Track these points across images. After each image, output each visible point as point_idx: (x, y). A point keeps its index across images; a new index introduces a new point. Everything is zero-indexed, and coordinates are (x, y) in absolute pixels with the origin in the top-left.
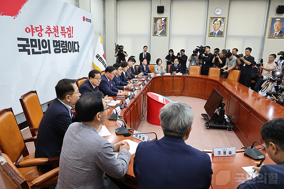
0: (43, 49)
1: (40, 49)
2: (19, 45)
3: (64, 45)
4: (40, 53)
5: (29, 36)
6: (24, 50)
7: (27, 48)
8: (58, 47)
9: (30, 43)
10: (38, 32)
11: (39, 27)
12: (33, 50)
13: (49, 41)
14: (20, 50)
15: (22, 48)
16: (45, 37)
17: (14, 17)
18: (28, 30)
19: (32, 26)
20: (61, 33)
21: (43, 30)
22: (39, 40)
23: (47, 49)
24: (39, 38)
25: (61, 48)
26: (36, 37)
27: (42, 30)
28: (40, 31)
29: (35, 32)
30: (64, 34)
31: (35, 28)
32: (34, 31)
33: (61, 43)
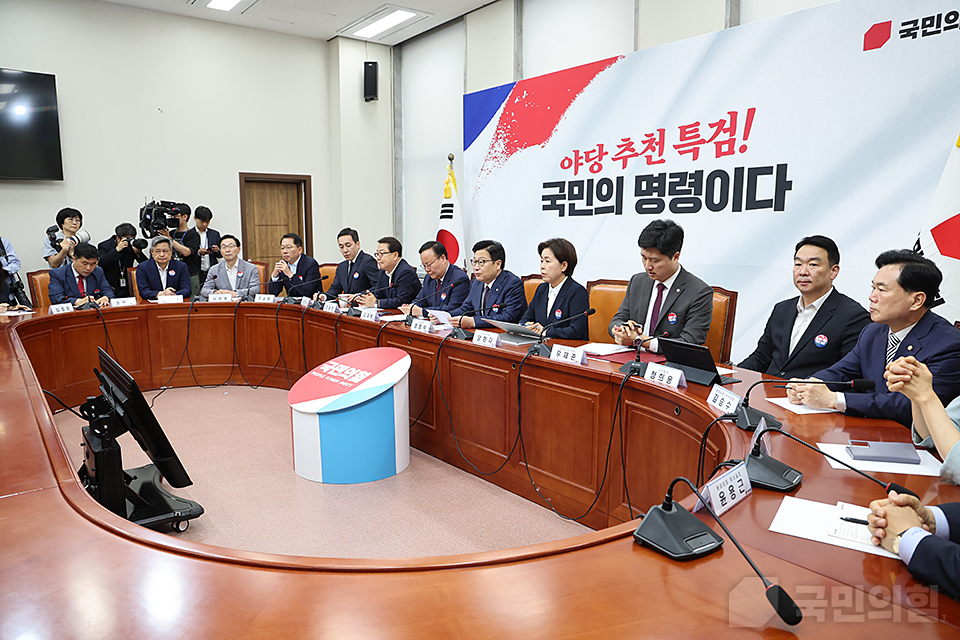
0: (597, 203)
1: (590, 203)
2: (545, 198)
3: (686, 187)
4: (588, 213)
5: (568, 176)
6: (553, 207)
7: (559, 202)
8: (655, 195)
9: (566, 192)
10: (592, 162)
11: (597, 148)
12: (572, 206)
13: (620, 180)
14: (545, 208)
15: (548, 203)
16: (611, 170)
17: (542, 144)
18: (566, 164)
19: (577, 152)
20: (676, 147)
21: (607, 153)
22: (590, 182)
23: (612, 202)
24: (591, 176)
25: (667, 199)
26: (584, 174)
27: (602, 154)
28: (597, 160)
29: (582, 164)
30: (691, 147)
31: (584, 155)
32: (580, 161)
33: (668, 180)
